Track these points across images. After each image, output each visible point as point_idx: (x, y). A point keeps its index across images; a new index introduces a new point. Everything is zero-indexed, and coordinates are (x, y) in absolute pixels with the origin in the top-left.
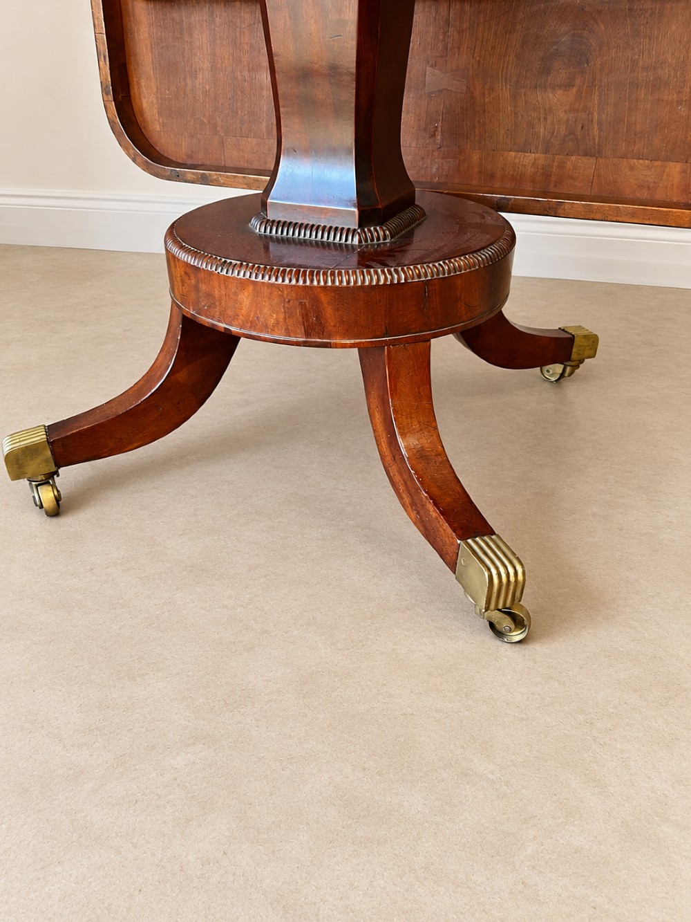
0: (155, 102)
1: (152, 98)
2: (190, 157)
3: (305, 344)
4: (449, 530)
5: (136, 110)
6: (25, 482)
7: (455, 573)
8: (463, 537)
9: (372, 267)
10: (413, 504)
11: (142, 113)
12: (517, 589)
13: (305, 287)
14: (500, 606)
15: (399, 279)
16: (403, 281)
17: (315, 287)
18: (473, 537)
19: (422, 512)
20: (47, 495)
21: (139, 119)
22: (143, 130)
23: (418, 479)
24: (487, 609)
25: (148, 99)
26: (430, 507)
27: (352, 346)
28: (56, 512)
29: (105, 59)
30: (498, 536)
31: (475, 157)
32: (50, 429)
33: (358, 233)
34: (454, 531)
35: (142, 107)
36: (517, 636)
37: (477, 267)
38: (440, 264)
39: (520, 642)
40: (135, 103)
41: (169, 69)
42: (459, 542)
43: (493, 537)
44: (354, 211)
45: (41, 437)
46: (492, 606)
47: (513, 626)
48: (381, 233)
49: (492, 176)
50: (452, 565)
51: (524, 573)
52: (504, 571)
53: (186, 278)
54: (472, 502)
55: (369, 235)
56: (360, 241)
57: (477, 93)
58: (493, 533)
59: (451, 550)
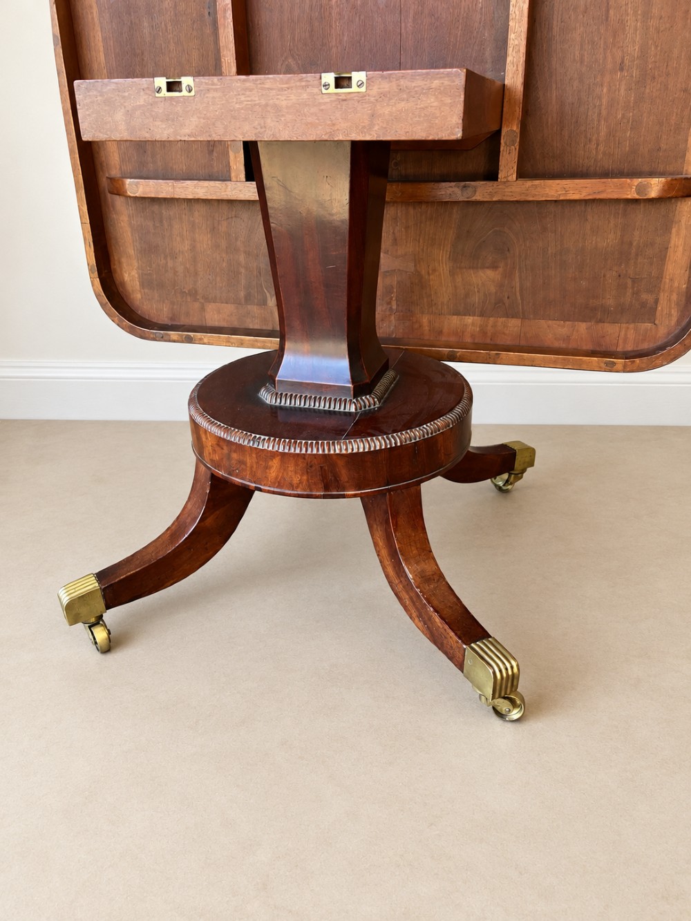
0: (137, 276)
1: (134, 273)
2: (172, 319)
3: (325, 497)
4: (455, 638)
5: (117, 282)
6: (80, 625)
7: (463, 672)
8: (468, 644)
9: (374, 436)
10: (420, 616)
11: (123, 284)
12: (513, 680)
13: (324, 456)
14: (503, 694)
15: (396, 443)
16: (399, 444)
17: (332, 454)
18: (475, 642)
19: (429, 623)
20: (100, 634)
21: (121, 289)
22: (125, 299)
23: (423, 596)
24: (493, 698)
25: (130, 274)
26: (437, 619)
27: (355, 496)
28: (108, 648)
29: (90, 246)
30: (494, 638)
31: (425, 320)
32: (100, 576)
33: (354, 402)
34: (460, 638)
35: (124, 280)
36: (515, 714)
37: (451, 426)
38: (424, 428)
39: (518, 720)
40: (117, 277)
41: (149, 250)
42: (465, 646)
43: (490, 639)
44: (350, 387)
45: (93, 584)
46: (497, 695)
47: (511, 708)
48: (372, 401)
49: (440, 333)
50: (461, 666)
51: (518, 666)
52: (503, 667)
53: (217, 449)
54: (469, 613)
55: (362, 403)
56: (356, 409)
57: (423, 272)
58: (490, 637)
59: (459, 655)
